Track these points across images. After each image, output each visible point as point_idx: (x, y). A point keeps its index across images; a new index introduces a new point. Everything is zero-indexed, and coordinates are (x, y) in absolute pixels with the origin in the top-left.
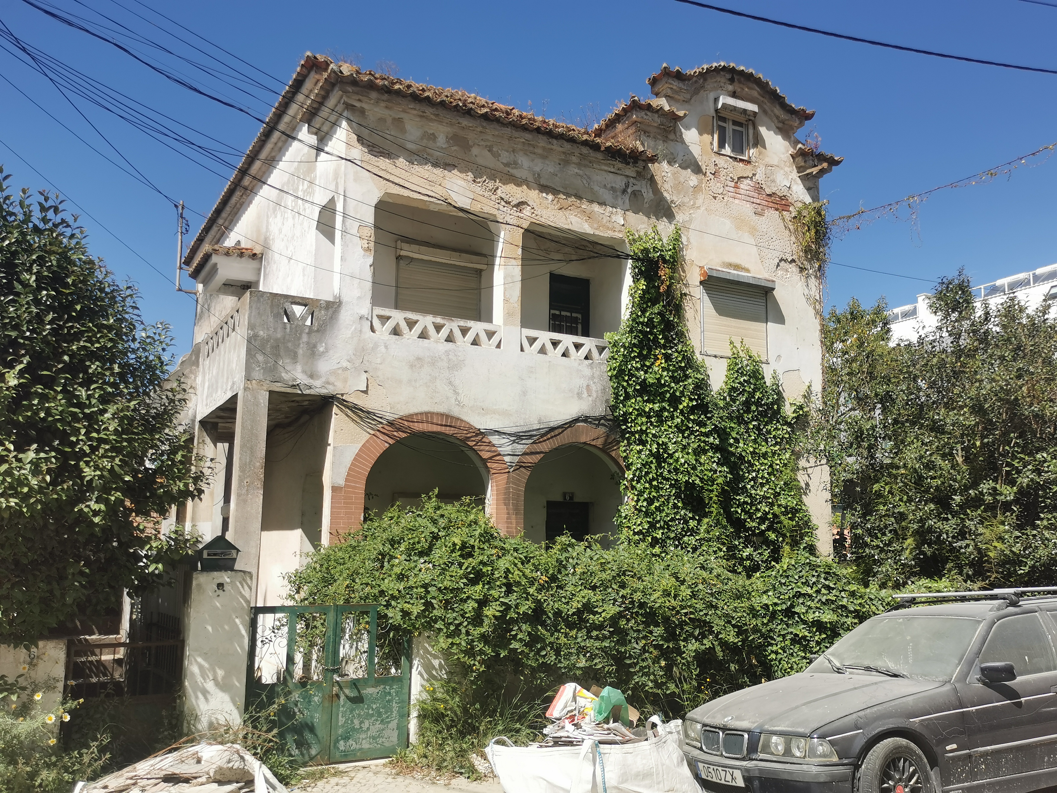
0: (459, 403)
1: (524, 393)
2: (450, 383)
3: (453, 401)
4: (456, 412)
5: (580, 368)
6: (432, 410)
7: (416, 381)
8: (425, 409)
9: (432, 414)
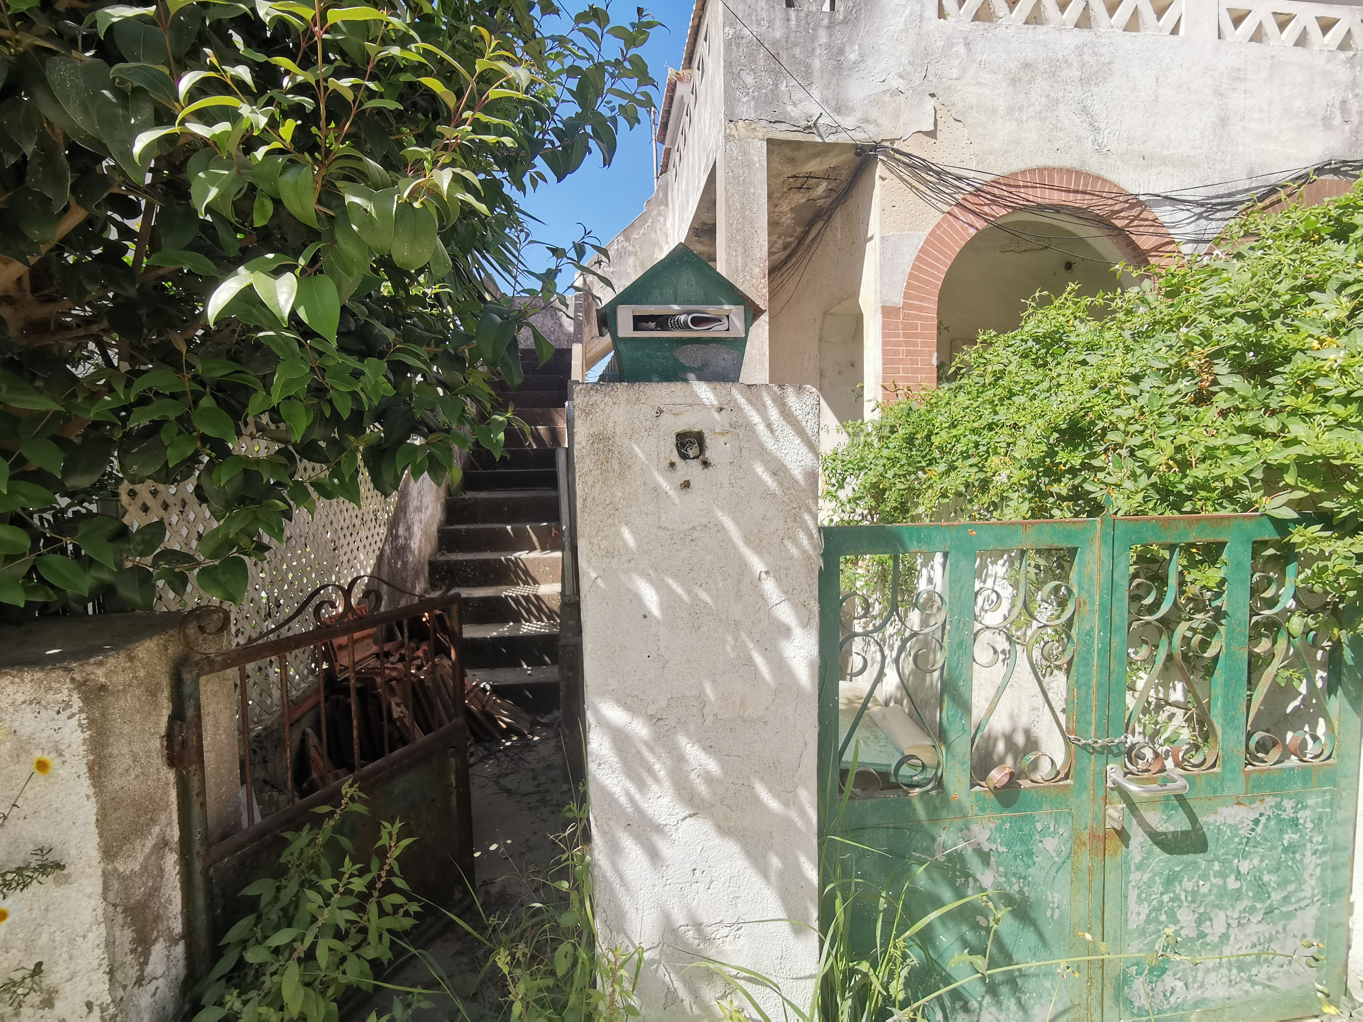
0: (1099, 149)
1: (1224, 121)
2: (1085, 110)
3: (1089, 144)
4: (1094, 165)
5: (1330, 67)
6: (1050, 163)
7: (1021, 109)
8: (1040, 161)
9: (1051, 170)
